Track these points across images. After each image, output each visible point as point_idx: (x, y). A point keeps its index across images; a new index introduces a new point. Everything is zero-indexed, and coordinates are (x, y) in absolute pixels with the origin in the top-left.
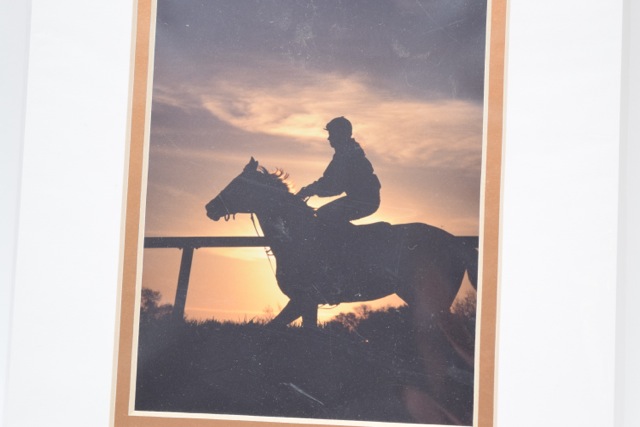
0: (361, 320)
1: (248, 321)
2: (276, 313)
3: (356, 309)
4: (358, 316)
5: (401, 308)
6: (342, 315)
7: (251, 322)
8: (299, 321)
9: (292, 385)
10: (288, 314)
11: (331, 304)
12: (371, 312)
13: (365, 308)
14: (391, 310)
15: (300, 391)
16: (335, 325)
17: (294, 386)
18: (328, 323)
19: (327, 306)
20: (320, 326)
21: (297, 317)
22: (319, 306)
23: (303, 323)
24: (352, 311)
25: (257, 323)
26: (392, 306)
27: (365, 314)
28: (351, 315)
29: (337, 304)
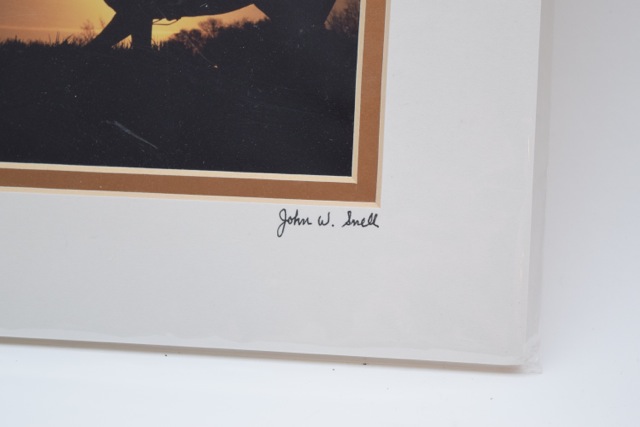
0: (209, 39)
1: (61, 42)
2: (98, 30)
3: (202, 25)
4: (204, 33)
5: (260, 23)
6: (184, 32)
7: (66, 42)
8: (128, 41)
9: (116, 123)
10: (113, 31)
11: (169, 19)
12: (221, 29)
13: (213, 23)
14: (248, 25)
15: (127, 131)
16: (172, 45)
17: (119, 125)
18: (165, 43)
19: (164, 21)
20: (155, 46)
21: (126, 36)
22: (154, 20)
23: (132, 44)
24: (197, 27)
25: (74, 44)
26: (249, 20)
27: (214, 31)
28: (195, 33)
29: (178, 18)
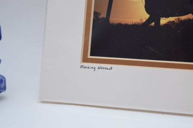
0: (177, 24)
1: (133, 24)
2: (144, 21)
3: (175, 19)
4: (176, 22)
6: (170, 21)
7: (135, 24)
8: (153, 24)
9: (150, 47)
10: (149, 21)
11: (166, 18)
12: (181, 21)
13: (179, 19)
14: (189, 20)
15: (153, 50)
16: (166, 25)
17: (151, 48)
18: (164, 25)
19: (164, 18)
20: (161, 25)
21: (153, 22)
22: (161, 18)
23: (154, 25)
24: (174, 20)
25: (137, 24)
26: (190, 18)
27: (179, 21)
28: (173, 22)
29: (168, 17)
